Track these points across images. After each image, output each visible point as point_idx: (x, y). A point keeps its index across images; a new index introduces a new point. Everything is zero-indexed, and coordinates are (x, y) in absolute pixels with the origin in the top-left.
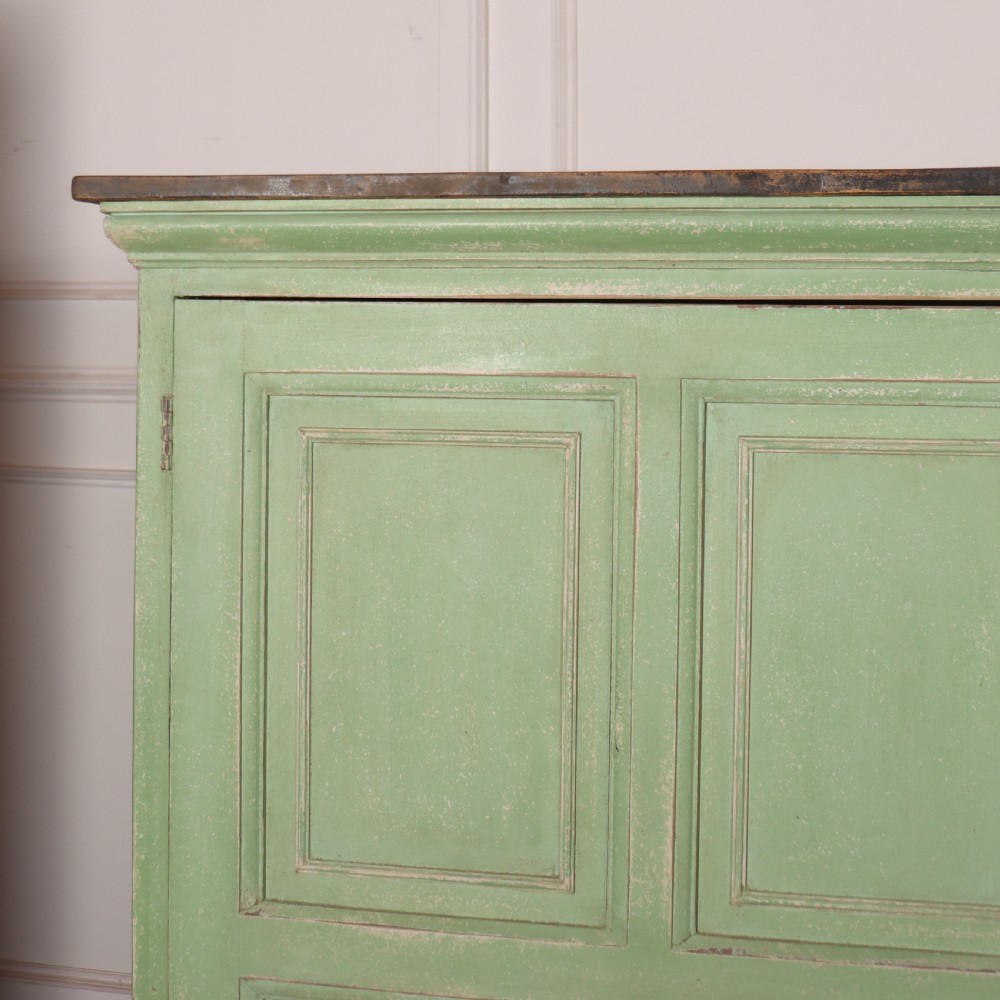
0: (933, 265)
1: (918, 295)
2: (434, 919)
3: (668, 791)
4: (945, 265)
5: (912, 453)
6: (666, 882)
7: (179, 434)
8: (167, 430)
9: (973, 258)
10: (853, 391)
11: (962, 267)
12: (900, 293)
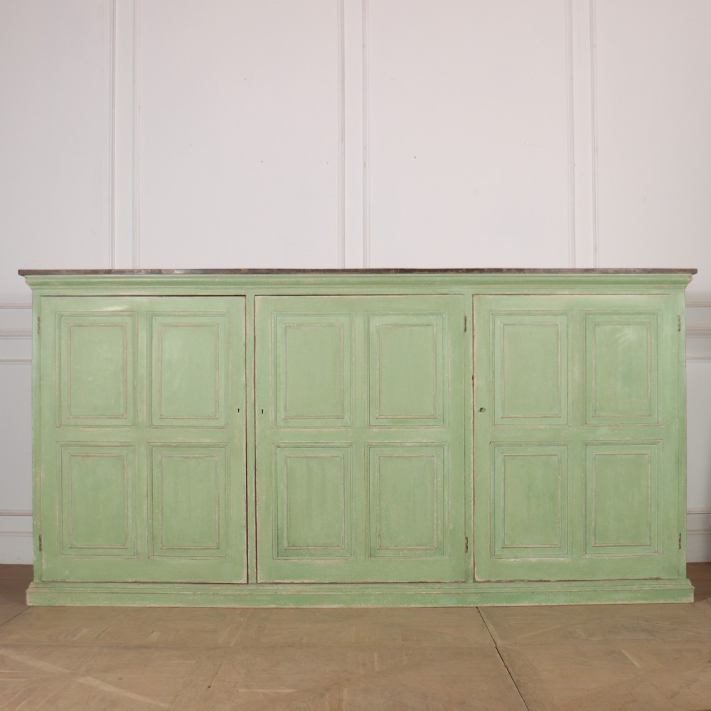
0: (196, 288)
1: (193, 294)
2: (98, 426)
3: (145, 396)
4: (198, 288)
5: (193, 326)
6: (145, 415)
7: (41, 325)
8: (39, 325)
9: (204, 287)
10: (181, 313)
11: (202, 288)
12: (190, 294)
